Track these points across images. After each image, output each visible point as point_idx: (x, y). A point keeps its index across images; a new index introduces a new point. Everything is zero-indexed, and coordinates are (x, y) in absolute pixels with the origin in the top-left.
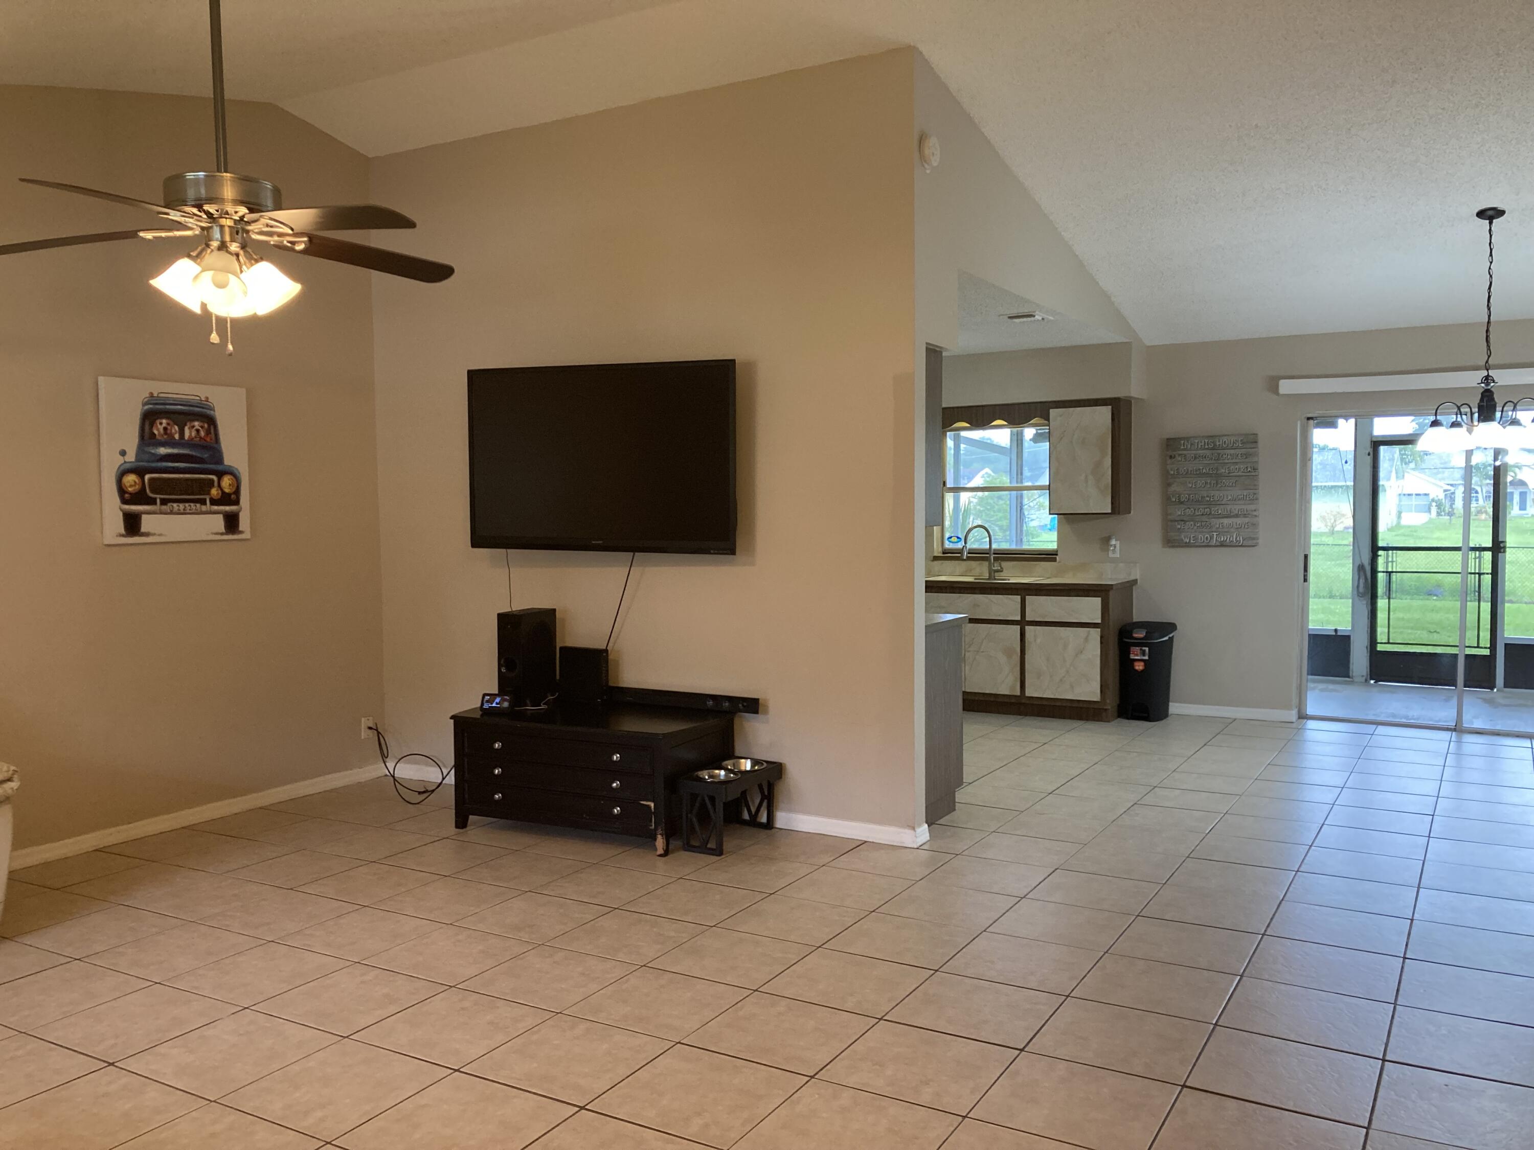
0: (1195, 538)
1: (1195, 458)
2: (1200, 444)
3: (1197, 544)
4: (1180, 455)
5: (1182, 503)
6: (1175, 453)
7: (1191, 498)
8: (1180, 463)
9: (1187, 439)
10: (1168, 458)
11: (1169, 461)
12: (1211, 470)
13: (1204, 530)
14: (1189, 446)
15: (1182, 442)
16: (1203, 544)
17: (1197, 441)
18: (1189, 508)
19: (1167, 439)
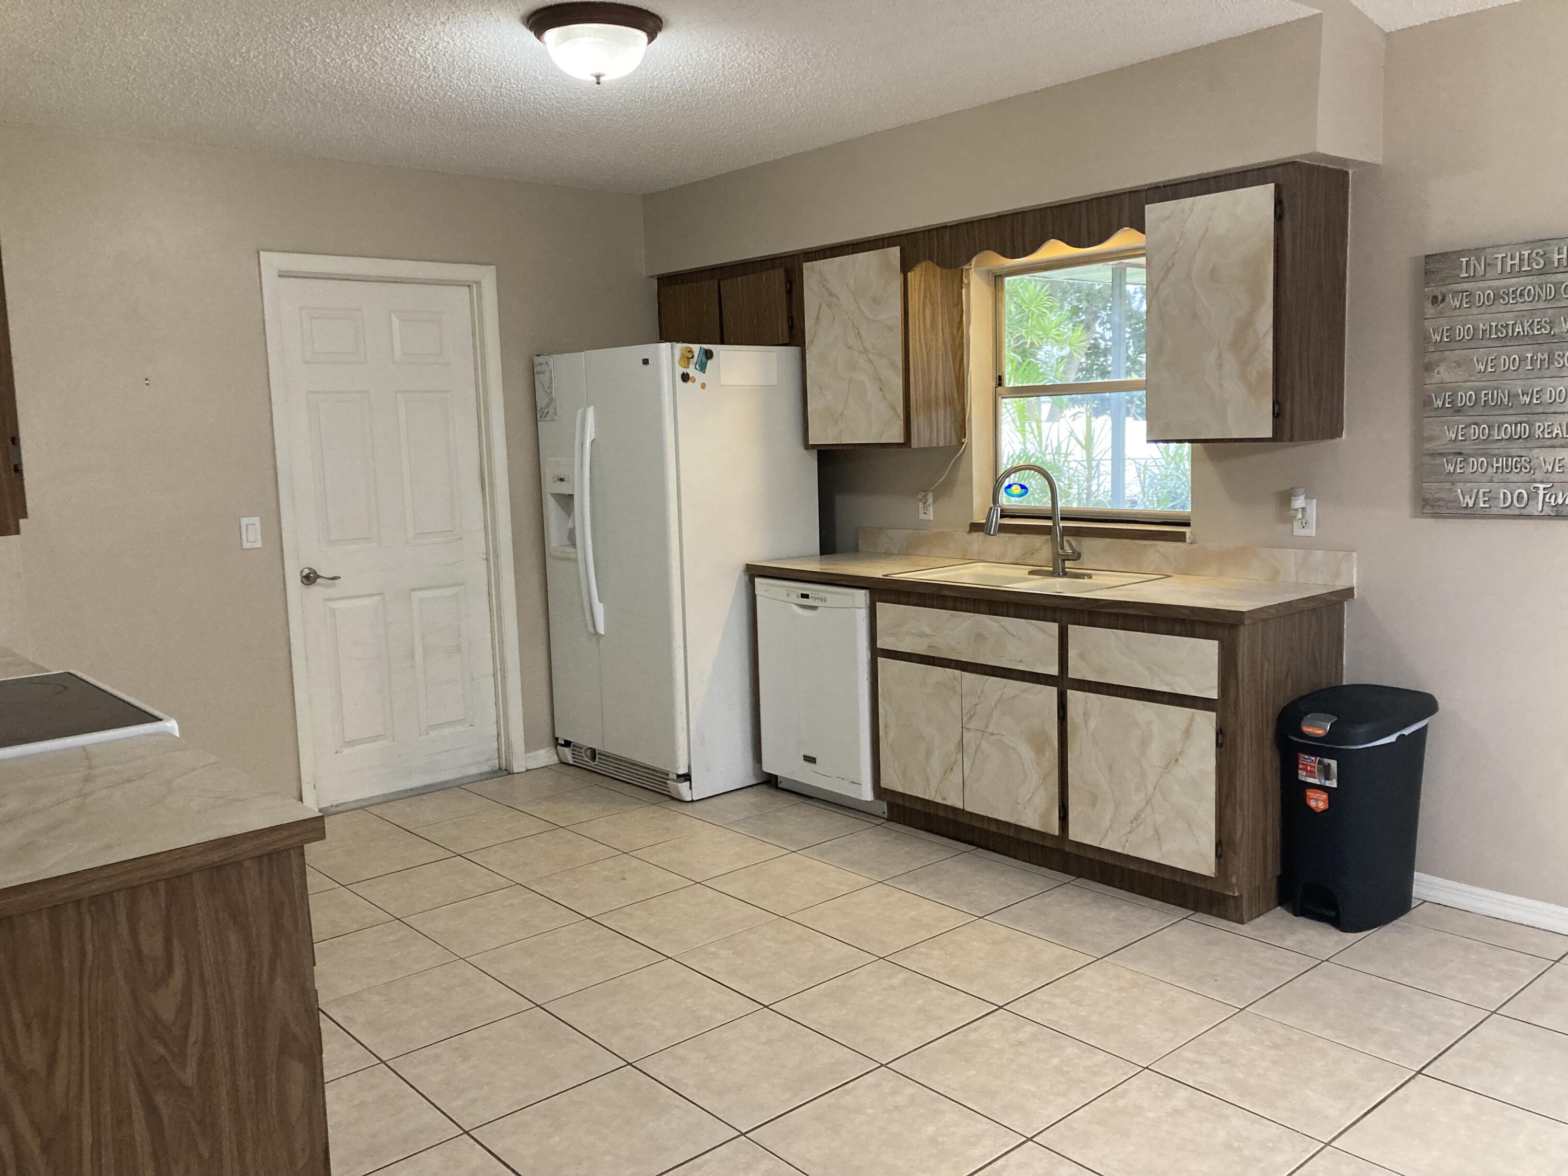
0: (1491, 498)
1: (1497, 297)
2: (1509, 262)
3: (1494, 511)
4: (1456, 293)
5: (1459, 411)
6: (1444, 289)
7: (1483, 399)
8: (1457, 313)
9: (1477, 251)
10: (1428, 304)
11: (1430, 311)
12: (1536, 327)
13: (1512, 477)
14: (1481, 270)
15: (1464, 260)
16: (1508, 512)
17: (1500, 256)
18: (1476, 424)
19: (1427, 256)
